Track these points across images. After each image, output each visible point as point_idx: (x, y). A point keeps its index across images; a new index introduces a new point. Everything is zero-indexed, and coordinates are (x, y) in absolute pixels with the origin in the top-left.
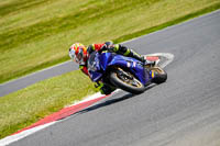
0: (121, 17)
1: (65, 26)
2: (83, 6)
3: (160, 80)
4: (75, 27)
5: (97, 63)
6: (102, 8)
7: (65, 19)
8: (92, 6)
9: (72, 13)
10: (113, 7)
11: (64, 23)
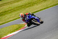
0: (17, 12)
1: (2, 15)
2: (7, 9)
3: (42, 23)
4: (5, 15)
5: (28, 18)
6: (12, 9)
7: (2, 13)
8: (9, 9)
9: (4, 11)
10: (15, 9)
11: (2, 14)
